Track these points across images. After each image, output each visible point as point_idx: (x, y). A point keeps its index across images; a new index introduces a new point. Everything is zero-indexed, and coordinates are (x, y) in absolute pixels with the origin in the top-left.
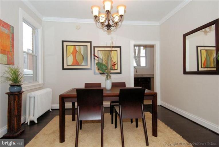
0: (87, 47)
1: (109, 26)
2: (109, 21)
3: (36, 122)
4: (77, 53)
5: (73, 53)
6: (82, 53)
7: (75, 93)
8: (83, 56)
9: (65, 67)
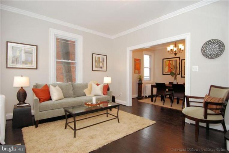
0: (177, 61)
3: (148, 97)
4: (171, 65)
5: (168, 65)
6: (174, 64)
7: (155, 84)
8: (174, 66)
9: (164, 73)
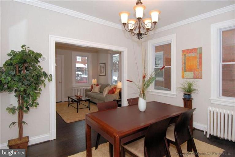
1: (140, 35)
2: (139, 28)
